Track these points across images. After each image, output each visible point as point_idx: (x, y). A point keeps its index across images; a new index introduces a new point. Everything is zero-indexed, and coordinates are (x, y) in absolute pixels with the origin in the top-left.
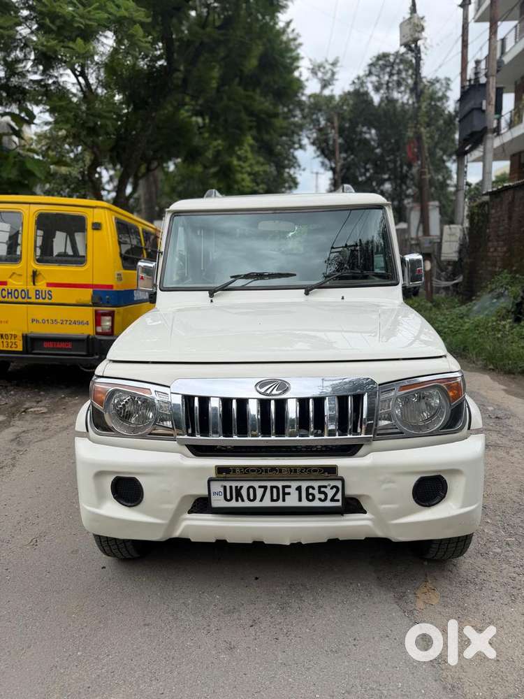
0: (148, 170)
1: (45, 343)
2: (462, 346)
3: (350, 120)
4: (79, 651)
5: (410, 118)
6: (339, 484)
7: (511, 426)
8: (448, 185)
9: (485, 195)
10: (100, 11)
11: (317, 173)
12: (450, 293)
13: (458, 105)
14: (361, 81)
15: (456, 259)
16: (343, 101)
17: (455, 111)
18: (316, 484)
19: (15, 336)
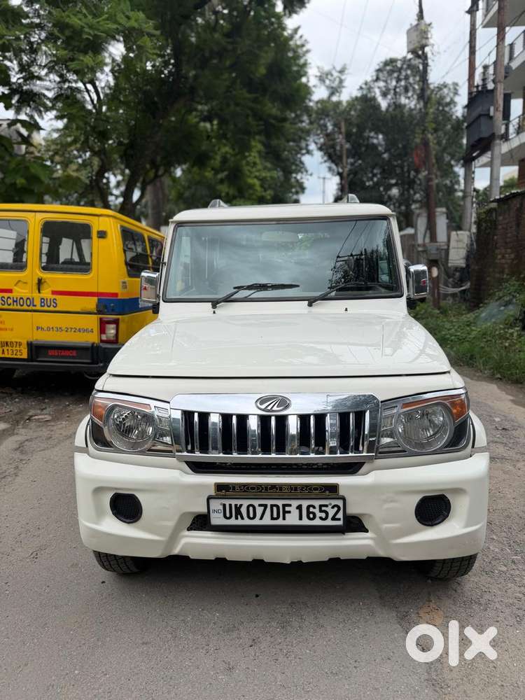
0: (156, 176)
1: (49, 351)
2: (469, 355)
3: (358, 126)
4: (76, 669)
5: (417, 124)
6: (340, 503)
7: (519, 438)
8: (456, 190)
9: (493, 201)
10: (109, 22)
11: (324, 178)
12: (457, 299)
13: (466, 110)
14: (368, 87)
15: (464, 265)
16: (350, 107)
17: (463, 116)
18: (317, 503)
19: (20, 344)
